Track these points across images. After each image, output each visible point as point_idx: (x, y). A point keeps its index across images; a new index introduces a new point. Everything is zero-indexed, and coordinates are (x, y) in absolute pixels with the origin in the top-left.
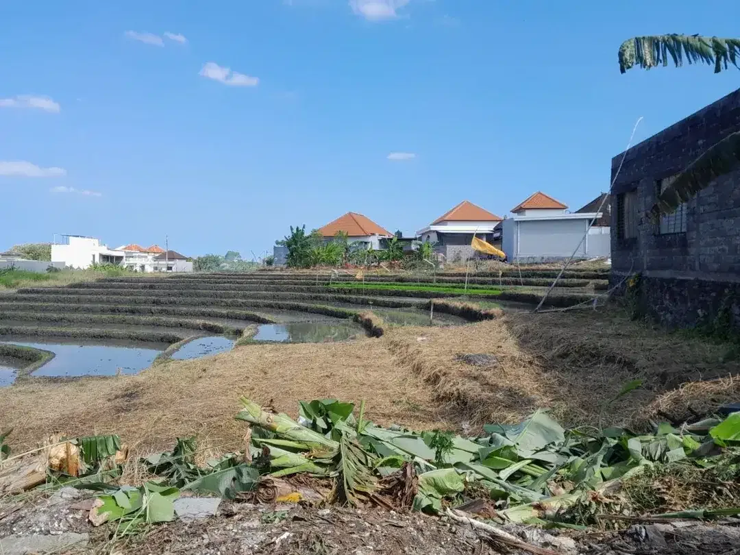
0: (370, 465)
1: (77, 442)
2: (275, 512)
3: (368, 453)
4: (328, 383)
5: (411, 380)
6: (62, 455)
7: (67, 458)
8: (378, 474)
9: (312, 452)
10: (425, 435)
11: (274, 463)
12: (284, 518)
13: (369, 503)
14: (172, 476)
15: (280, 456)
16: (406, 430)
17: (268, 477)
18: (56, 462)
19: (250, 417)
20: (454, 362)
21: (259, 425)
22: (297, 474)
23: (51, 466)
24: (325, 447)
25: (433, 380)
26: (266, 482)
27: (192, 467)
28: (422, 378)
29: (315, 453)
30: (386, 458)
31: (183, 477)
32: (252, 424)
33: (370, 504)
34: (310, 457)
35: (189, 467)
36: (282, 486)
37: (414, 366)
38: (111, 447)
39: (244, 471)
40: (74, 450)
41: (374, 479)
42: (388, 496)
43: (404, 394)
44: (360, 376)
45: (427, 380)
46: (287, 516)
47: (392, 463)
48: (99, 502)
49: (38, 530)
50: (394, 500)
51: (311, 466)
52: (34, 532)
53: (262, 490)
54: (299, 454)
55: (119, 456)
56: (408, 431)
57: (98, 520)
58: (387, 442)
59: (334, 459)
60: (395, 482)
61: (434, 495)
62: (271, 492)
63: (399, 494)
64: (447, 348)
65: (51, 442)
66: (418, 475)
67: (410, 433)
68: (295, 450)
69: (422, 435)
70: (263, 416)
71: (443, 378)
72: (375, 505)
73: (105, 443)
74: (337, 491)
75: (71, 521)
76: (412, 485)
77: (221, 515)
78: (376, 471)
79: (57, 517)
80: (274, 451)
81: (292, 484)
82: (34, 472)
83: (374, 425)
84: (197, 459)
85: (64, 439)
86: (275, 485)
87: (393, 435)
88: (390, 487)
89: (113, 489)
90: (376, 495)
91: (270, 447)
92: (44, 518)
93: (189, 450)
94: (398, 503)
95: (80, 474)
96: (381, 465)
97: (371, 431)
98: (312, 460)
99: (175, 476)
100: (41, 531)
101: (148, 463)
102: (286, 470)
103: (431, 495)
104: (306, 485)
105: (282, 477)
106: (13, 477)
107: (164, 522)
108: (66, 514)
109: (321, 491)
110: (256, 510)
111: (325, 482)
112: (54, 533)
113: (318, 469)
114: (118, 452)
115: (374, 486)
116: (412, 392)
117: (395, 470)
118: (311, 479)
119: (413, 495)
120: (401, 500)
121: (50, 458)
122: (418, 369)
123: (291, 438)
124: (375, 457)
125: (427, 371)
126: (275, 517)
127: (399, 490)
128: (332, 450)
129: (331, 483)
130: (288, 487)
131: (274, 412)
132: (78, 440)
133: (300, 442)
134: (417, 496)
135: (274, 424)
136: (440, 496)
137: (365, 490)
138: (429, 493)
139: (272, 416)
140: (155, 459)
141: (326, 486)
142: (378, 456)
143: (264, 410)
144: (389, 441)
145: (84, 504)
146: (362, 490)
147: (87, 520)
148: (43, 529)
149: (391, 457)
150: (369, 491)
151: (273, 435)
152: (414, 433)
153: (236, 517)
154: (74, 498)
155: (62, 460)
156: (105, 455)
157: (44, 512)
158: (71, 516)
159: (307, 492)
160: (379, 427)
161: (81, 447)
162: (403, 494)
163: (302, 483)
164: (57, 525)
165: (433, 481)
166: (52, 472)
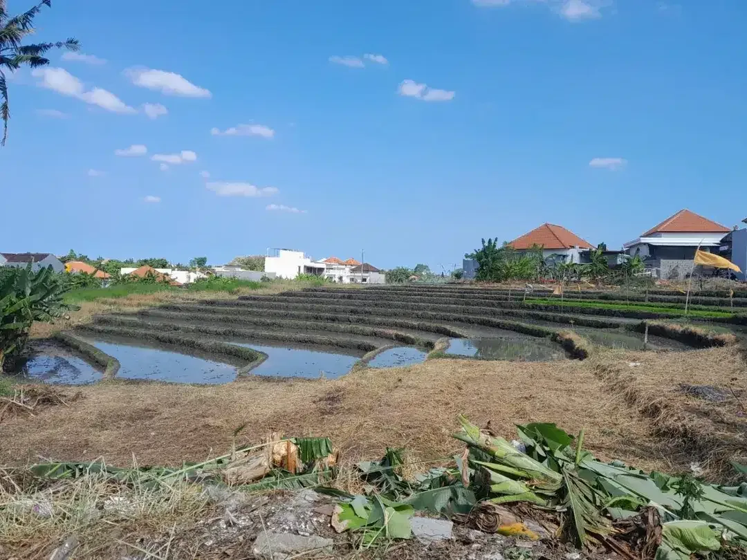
0: (598, 504)
1: (295, 442)
2: (518, 549)
3: (595, 490)
4: (527, 406)
5: (623, 409)
6: (283, 452)
7: (288, 456)
8: (608, 515)
9: (533, 482)
10: (656, 476)
11: (494, 488)
12: (529, 557)
13: (603, 547)
14: (381, 486)
15: (500, 482)
16: (631, 468)
17: (488, 502)
18: (278, 458)
19: (468, 438)
20: (676, 393)
21: (477, 447)
22: (520, 504)
23: (274, 461)
24: (546, 477)
25: (652, 412)
26: (487, 507)
27: (401, 479)
28: (636, 409)
29: (536, 482)
30: (618, 499)
31: (392, 488)
32: (470, 445)
33: (603, 549)
34: (532, 486)
35: (397, 479)
36: (504, 514)
37: (627, 395)
38: (324, 450)
39: (460, 491)
40: (293, 448)
41: (605, 520)
42: (625, 542)
43: (615, 424)
44: (563, 400)
45: (643, 412)
46: (531, 554)
47: (625, 504)
48: (339, 509)
49: (287, 528)
50: (632, 548)
51: (532, 496)
52: (284, 529)
53: (482, 516)
54: (519, 481)
55: (331, 459)
56: (633, 469)
57: (340, 527)
58: (610, 479)
59: (558, 491)
60: (633, 528)
61: (681, 548)
62: (492, 518)
63: (638, 542)
64: (668, 377)
65: (273, 438)
66: (661, 523)
67: (637, 472)
68: (514, 477)
69: (652, 476)
70: (481, 438)
71: (663, 411)
72: (609, 550)
73: (319, 444)
74: (566, 529)
75: (315, 524)
76: (654, 534)
77: (457, 541)
78: (606, 511)
79: (303, 518)
80: (495, 476)
81: (516, 514)
82: (260, 465)
83: (593, 458)
84: (405, 471)
85: (285, 437)
86: (497, 512)
87: (617, 472)
88: (626, 532)
89: (348, 497)
90: (610, 539)
91: (489, 471)
92: (292, 517)
93: (397, 462)
94: (637, 552)
95: (297, 472)
96: (612, 506)
97: (590, 464)
98: (534, 490)
99: (384, 487)
100: (290, 529)
101: (360, 470)
102: (506, 497)
103: (678, 549)
104: (530, 516)
105: (503, 504)
106: (244, 468)
107: (402, 539)
108: (311, 517)
109: (547, 525)
110: (494, 540)
111: (550, 516)
112: (302, 533)
113: (539, 500)
114: (330, 455)
115: (606, 530)
116: (624, 423)
117: (634, 514)
118: (535, 511)
119: (656, 546)
120: (640, 550)
121: (273, 453)
122: (631, 399)
123: (509, 464)
124: (604, 496)
125: (643, 402)
126: (520, 554)
127: (637, 538)
128: (554, 481)
129: (558, 518)
130: (511, 517)
131: (491, 434)
132: (296, 439)
133: (520, 469)
134: (660, 547)
135: (492, 448)
136: (690, 552)
137: (597, 532)
138: (676, 546)
139: (490, 439)
140: (366, 467)
141: (552, 521)
142: (606, 494)
143: (482, 432)
144: (612, 477)
145: (324, 509)
146: (593, 531)
147: (329, 525)
148: (292, 528)
149: (623, 498)
150: (602, 533)
151: (489, 457)
152: (641, 472)
153: (475, 546)
154: (315, 501)
155: (283, 457)
156: (318, 456)
157: (291, 511)
158: (315, 519)
159: (531, 524)
160: (598, 460)
161: (299, 446)
162: (643, 543)
163: (525, 513)
164: (304, 527)
165: (679, 532)
166: (275, 467)
